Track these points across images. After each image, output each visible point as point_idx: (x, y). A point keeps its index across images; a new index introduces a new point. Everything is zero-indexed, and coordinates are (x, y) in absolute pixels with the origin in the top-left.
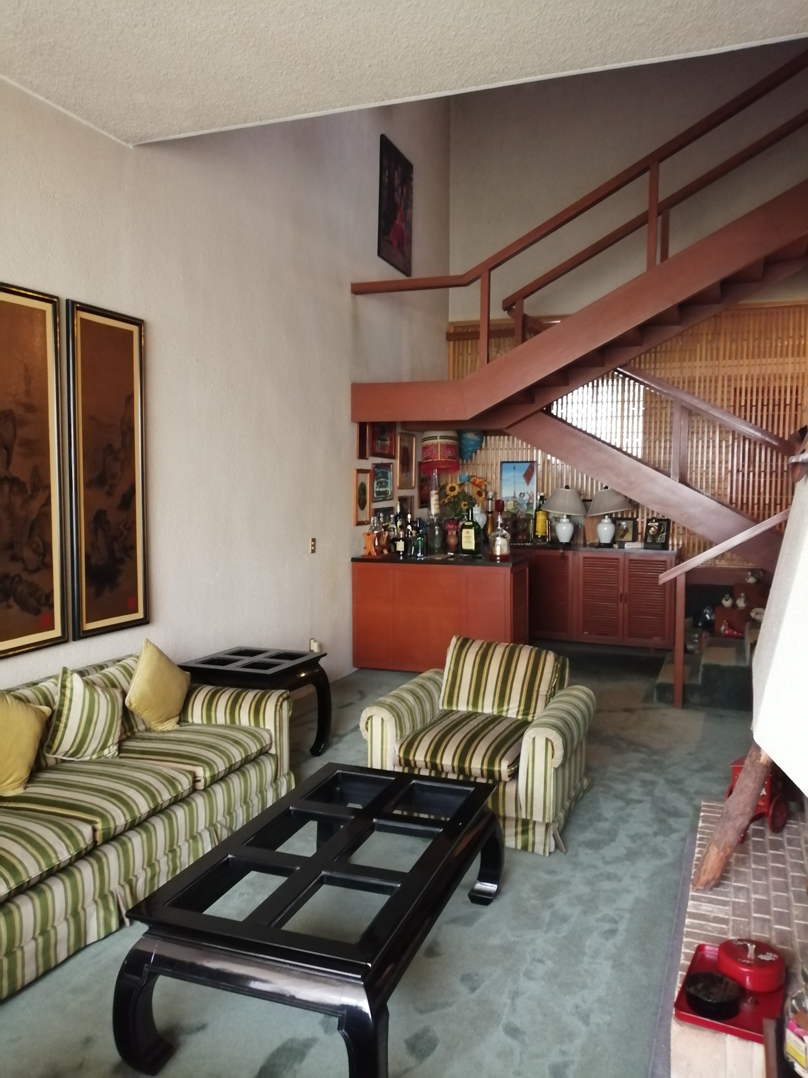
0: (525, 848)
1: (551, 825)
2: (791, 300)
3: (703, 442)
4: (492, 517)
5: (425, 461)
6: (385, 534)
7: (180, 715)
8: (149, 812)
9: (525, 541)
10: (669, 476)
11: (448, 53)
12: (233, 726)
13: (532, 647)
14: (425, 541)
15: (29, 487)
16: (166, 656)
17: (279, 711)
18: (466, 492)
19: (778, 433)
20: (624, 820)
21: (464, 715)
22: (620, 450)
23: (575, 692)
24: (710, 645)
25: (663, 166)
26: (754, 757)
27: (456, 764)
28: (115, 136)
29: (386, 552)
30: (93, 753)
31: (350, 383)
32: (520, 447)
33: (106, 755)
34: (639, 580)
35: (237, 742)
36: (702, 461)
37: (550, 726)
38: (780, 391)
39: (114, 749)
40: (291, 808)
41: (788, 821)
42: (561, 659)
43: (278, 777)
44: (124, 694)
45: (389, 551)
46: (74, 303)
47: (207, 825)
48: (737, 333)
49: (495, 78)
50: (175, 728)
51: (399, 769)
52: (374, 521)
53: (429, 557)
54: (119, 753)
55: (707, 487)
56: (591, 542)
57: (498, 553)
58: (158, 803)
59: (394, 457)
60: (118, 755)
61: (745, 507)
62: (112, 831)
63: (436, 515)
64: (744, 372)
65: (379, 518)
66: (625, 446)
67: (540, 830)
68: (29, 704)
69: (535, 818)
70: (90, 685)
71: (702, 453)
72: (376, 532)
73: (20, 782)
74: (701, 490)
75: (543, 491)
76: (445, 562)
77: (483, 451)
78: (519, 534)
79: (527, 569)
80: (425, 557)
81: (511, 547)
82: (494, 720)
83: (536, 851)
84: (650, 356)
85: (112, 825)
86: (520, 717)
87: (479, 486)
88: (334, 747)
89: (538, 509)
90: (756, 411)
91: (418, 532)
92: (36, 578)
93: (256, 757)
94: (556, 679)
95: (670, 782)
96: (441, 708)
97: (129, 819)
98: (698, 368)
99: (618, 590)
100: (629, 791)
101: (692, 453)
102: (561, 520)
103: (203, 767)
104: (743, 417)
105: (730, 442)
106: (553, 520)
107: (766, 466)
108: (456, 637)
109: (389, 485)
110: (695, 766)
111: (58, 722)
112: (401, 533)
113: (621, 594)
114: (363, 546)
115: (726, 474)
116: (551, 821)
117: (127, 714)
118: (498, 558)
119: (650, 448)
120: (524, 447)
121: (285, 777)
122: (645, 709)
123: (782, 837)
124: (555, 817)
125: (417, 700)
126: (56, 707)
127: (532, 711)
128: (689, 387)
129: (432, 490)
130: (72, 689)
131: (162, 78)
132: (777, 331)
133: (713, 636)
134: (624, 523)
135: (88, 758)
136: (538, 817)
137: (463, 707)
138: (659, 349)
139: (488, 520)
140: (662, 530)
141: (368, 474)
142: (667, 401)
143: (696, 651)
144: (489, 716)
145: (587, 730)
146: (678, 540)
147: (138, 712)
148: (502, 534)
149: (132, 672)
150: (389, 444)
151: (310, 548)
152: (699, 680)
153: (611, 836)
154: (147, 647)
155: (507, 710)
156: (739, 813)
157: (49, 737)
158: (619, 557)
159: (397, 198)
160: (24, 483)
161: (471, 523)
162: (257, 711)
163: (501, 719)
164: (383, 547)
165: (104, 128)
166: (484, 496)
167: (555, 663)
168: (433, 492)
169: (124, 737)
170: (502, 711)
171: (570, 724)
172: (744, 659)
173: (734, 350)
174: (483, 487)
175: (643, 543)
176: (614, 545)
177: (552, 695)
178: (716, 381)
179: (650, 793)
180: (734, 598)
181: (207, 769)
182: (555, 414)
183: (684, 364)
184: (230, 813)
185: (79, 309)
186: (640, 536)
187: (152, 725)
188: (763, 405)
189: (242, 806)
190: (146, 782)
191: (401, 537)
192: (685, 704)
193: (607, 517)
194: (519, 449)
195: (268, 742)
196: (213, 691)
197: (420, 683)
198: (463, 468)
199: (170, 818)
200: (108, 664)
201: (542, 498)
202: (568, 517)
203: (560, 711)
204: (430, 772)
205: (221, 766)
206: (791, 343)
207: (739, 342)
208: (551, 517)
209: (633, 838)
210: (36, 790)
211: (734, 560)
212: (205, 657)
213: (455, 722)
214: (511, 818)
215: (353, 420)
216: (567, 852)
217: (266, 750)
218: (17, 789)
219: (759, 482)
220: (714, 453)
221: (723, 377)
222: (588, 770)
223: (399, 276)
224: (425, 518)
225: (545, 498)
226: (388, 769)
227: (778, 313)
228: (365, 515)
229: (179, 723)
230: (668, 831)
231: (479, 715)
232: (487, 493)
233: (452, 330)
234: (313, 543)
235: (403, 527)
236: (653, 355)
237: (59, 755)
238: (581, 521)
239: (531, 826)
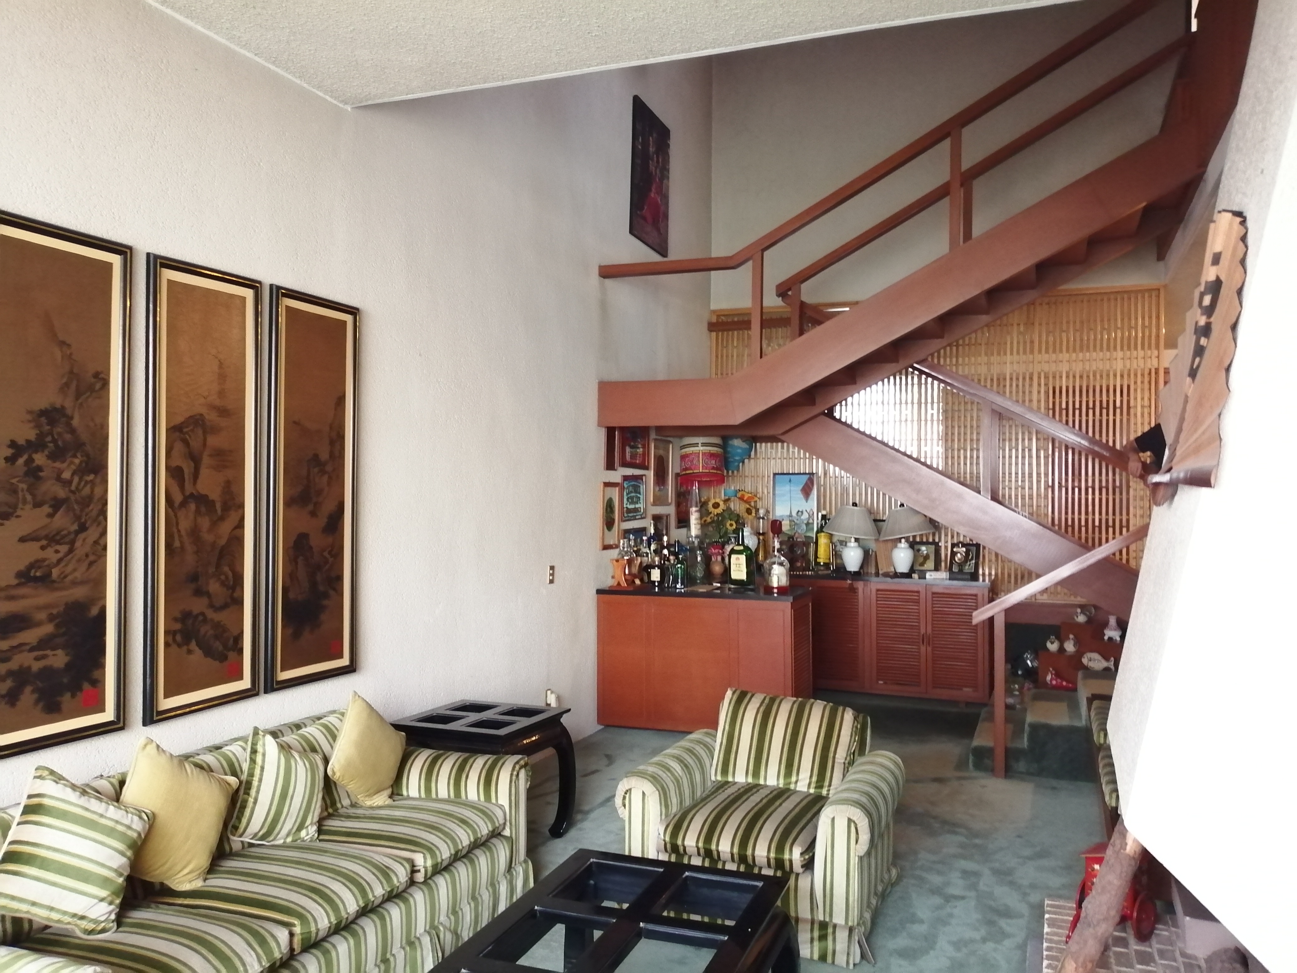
0: (823, 958)
1: (855, 929)
2: (1118, 284)
3: (1017, 450)
4: (764, 540)
5: (684, 473)
6: (637, 560)
7: (392, 786)
8: (358, 911)
9: (804, 569)
10: (979, 492)
11: (726, 5)
12: (458, 800)
13: (825, 703)
14: (685, 569)
15: (218, 506)
16: (377, 712)
17: (515, 783)
18: (733, 509)
19: (1107, 441)
20: (943, 922)
21: (743, 787)
22: (917, 460)
23: (880, 760)
24: (1036, 698)
25: (967, 132)
26: (1118, 847)
27: (736, 850)
28: (331, 97)
29: (638, 582)
30: (288, 835)
31: (597, 381)
32: (796, 456)
33: (304, 838)
34: (946, 618)
35: (464, 822)
36: (1017, 474)
37: (852, 803)
38: (1108, 391)
39: (313, 830)
40: (536, 908)
41: (1157, 926)
42: (861, 718)
43: (513, 865)
44: (326, 761)
45: (642, 580)
46: (279, 288)
47: (428, 928)
48: (1055, 323)
49: (778, 33)
50: (386, 803)
51: (664, 857)
52: (624, 544)
53: (690, 589)
54: (319, 835)
55: (1023, 505)
56: (885, 570)
57: (775, 585)
58: (369, 900)
59: (647, 468)
60: (318, 838)
61: (1070, 529)
62: (313, 935)
63: (697, 537)
64: (1064, 368)
65: (629, 540)
66: (923, 455)
67: (842, 936)
68: (212, 773)
69: (835, 920)
70: (285, 748)
71: (1017, 464)
72: (626, 558)
73: (198, 872)
74: (1016, 509)
75: (825, 509)
76: (709, 595)
77: (752, 461)
78: (797, 561)
79: (810, 604)
80: (686, 589)
81: (791, 577)
82: (781, 794)
83: (836, 963)
84: (951, 349)
85: (313, 929)
86: (812, 791)
87: (747, 502)
88: (579, 826)
89: (821, 530)
90: (1080, 415)
91: (677, 558)
92: (221, 617)
93: (487, 840)
94: (855, 743)
95: (996, 872)
96: (713, 778)
97: (334, 920)
98: (1008, 364)
99: (919, 629)
100: (947, 884)
101: (1004, 464)
102: (848, 544)
103: (423, 853)
104: (1064, 421)
105: (1050, 452)
106: (838, 544)
107: (1094, 481)
108: (732, 690)
109: (641, 501)
110: (1027, 852)
111: (246, 796)
112: (657, 559)
113: (923, 635)
114: (611, 575)
115: (1046, 489)
116: (856, 923)
117: (329, 784)
118: (775, 591)
119: (953, 458)
120: (802, 456)
121: (521, 865)
122: (960, 778)
123: (1151, 947)
124: (861, 918)
125: (684, 768)
126: (244, 777)
127: (826, 783)
128: (998, 385)
129: (691, 507)
130: (264, 755)
131: (391, 32)
132: (1102, 321)
133: (1036, 687)
134: (923, 548)
135: (281, 842)
136: (839, 918)
137: (741, 777)
138: (961, 342)
139: (759, 543)
140: (970, 558)
141: (617, 488)
142: (972, 403)
143: (1018, 706)
144: (774, 789)
145: (895, 808)
146: (990, 569)
147: (342, 783)
148: (780, 561)
149: (336, 732)
150: (641, 453)
151: (548, 578)
152: (1025, 743)
153: (930, 941)
154: (355, 701)
155: (796, 782)
156: (1102, 917)
157: (235, 816)
158: (920, 590)
159: (652, 168)
160: (213, 501)
161: (741, 548)
162: (488, 781)
163: (788, 794)
164: (635, 576)
165: (319, 88)
166: (754, 514)
167: (854, 723)
168: (693, 509)
169: (326, 814)
170: (790, 783)
171: (876, 801)
172: (1079, 716)
173: (1051, 343)
174: (753, 504)
175: (948, 573)
176: (913, 575)
177: (851, 763)
178: (1031, 379)
179: (973, 887)
180: (1061, 641)
181: (428, 856)
182: (838, 417)
183: (992, 358)
184: (455, 912)
185: (284, 295)
186: (943, 564)
187: (358, 799)
188: (1088, 408)
189: (469, 904)
190: (354, 873)
191: (657, 563)
192: (1008, 772)
193: (903, 540)
194: (795, 458)
195: (501, 822)
196: (433, 756)
197: (687, 747)
198: (728, 480)
199: (382, 919)
200: (306, 721)
201: (824, 517)
202: (857, 540)
203: (862, 783)
204: (703, 861)
205: (445, 852)
206: (1119, 334)
207: (1057, 334)
208: (835, 539)
209: (958, 945)
210: (219, 883)
211: (1058, 593)
212: (422, 713)
213: (732, 797)
214: (805, 920)
215: (600, 425)
216: (875, 963)
217: (499, 831)
218: (196, 881)
219: (1087, 500)
220: (1030, 464)
221: (1039, 374)
222: (897, 857)
223: (654, 257)
224: (683, 540)
225: (828, 517)
226: (651, 857)
227: (1102, 300)
228: (612, 537)
229: (391, 797)
230: (1001, 936)
231: (762, 788)
232: (757, 510)
233: (714, 320)
234: (551, 572)
235: (657, 552)
236: (954, 348)
237: (246, 837)
238: (873, 546)
239: (830, 930)
